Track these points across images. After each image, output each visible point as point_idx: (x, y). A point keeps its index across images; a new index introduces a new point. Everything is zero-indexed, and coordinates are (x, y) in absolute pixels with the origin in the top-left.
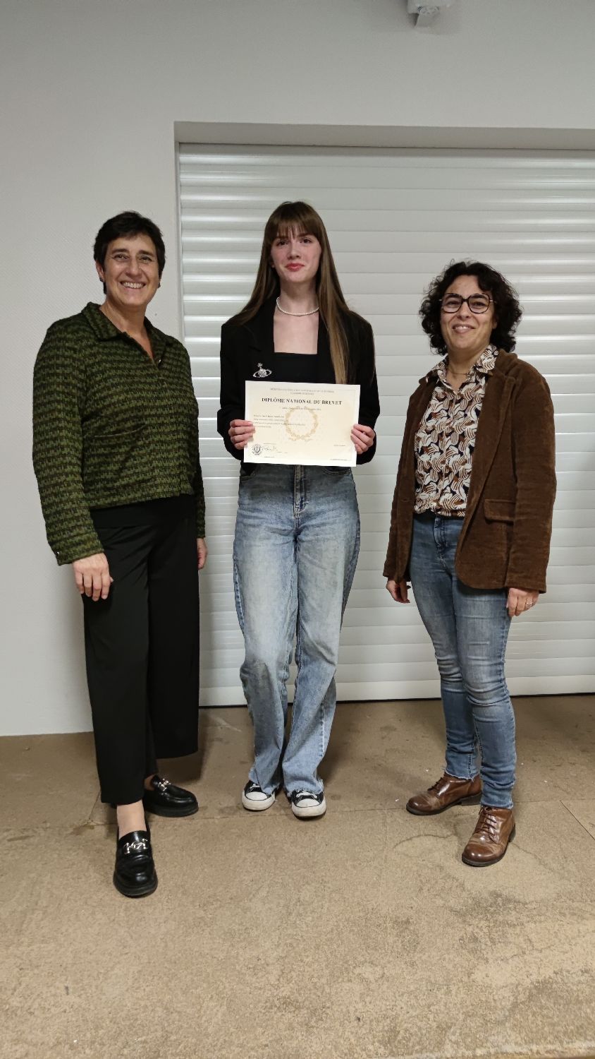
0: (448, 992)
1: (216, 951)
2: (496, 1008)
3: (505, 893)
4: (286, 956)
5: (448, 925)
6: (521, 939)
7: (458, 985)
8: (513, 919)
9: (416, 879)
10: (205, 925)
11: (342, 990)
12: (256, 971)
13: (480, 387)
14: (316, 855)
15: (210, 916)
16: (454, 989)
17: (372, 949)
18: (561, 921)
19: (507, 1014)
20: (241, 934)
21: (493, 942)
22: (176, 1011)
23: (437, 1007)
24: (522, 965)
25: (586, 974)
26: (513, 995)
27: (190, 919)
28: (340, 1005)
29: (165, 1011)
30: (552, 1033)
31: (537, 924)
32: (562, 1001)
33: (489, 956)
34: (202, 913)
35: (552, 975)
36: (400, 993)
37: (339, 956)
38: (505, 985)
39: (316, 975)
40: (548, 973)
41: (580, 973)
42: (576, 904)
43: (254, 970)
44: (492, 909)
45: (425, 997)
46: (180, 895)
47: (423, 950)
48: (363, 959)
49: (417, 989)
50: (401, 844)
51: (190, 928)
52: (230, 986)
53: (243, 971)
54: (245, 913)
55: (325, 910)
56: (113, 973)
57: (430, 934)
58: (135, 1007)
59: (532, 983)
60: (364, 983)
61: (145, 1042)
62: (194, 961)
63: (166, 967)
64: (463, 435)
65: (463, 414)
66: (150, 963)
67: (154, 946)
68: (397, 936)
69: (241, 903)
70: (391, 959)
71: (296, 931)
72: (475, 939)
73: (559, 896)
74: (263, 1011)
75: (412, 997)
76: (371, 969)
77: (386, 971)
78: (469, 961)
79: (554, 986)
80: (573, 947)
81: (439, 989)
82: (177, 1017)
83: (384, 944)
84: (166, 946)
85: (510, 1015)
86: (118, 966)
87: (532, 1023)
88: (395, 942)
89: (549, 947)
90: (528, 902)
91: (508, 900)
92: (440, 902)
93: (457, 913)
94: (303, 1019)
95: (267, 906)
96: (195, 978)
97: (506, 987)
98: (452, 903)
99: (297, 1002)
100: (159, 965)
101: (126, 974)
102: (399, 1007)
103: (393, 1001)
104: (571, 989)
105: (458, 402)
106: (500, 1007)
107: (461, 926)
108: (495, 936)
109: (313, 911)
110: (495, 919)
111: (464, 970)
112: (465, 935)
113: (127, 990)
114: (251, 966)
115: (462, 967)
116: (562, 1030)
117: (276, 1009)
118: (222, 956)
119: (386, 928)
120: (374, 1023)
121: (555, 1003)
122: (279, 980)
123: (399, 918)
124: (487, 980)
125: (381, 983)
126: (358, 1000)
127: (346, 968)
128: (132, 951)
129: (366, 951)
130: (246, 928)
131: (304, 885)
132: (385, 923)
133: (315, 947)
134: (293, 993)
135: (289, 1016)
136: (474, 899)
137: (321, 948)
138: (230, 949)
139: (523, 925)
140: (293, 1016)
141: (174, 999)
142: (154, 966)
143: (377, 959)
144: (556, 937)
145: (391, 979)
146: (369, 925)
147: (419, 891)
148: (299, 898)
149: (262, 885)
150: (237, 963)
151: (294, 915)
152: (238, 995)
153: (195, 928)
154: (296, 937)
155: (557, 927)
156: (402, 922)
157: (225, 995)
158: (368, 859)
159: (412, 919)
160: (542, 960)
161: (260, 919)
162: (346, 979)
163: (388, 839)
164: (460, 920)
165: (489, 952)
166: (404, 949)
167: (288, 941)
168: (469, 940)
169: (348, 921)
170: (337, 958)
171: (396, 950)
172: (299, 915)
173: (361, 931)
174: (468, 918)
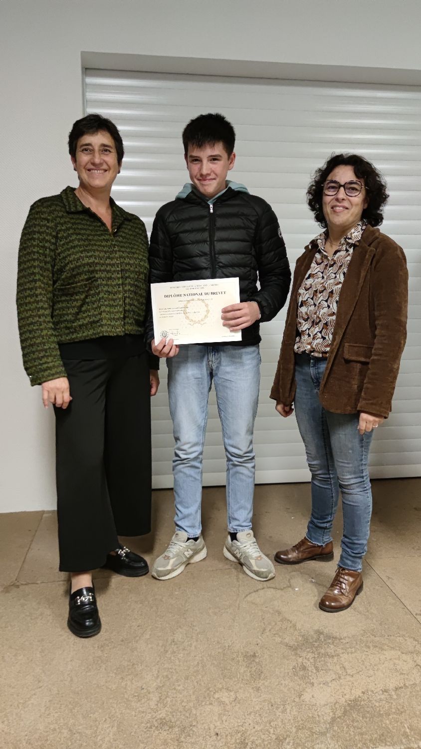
0: (284, 711)
1: (110, 683)
2: (319, 722)
3: (326, 631)
4: (163, 686)
5: (284, 657)
6: (338, 667)
7: (291, 704)
8: (332, 651)
9: (261, 622)
10: (102, 662)
11: (204, 711)
12: (140, 698)
13: (349, 255)
14: (187, 605)
15: (106, 655)
16: (288, 708)
17: (228, 678)
18: (367, 652)
19: (328, 726)
20: (129, 669)
21: (317, 669)
23: (276, 723)
24: (338, 688)
25: (385, 693)
26: (333, 711)
27: (91, 658)
28: (203, 724)
29: (69, 733)
30: (361, 741)
31: (350, 654)
32: (368, 715)
33: (315, 681)
34: (100, 653)
35: (361, 695)
36: (249, 713)
37: (203, 684)
38: (326, 703)
39: (185, 700)
40: (358, 693)
41: (381, 692)
42: (377, 639)
43: (138, 697)
44: (316, 644)
45: (267, 715)
47: (265, 678)
48: (221, 686)
49: (261, 708)
50: (250, 595)
51: (90, 665)
52: (119, 710)
53: (130, 699)
54: (133, 652)
55: (193, 648)
56: (30, 702)
57: (271, 665)
58: (46, 730)
59: (346, 701)
60: (222, 705)
62: (93, 692)
63: (71, 697)
64: (332, 292)
65: (334, 276)
66: (58, 694)
67: (62, 681)
68: (247, 667)
69: (130, 644)
70: (242, 685)
71: (172, 666)
72: (304, 668)
73: (365, 632)
74: (145, 730)
75: (257, 715)
76: (227, 694)
77: (238, 696)
78: (300, 685)
79: (362, 703)
80: (376, 672)
81: (277, 708)
82: (78, 738)
83: (237, 674)
84: (72, 680)
85: (330, 728)
86: (34, 697)
87: (346, 733)
88: (245, 672)
89: (359, 672)
90: (342, 638)
91: (329, 637)
92: (278, 640)
93: (291, 647)
94: (175, 736)
95: (150, 646)
96: (93, 705)
97: (327, 705)
98: (286, 641)
99: (171, 722)
100: (66, 695)
102: (248, 724)
103: (243, 719)
104: (375, 706)
105: (332, 266)
106: (322, 721)
107: (294, 657)
108: (319, 665)
109: (184, 649)
110: (319, 651)
111: (296, 692)
112: (296, 665)
113: (40, 717)
114: (136, 694)
115: (295, 690)
116: (369, 738)
117: (154, 728)
118: (114, 687)
119: (239, 661)
120: (229, 738)
121: (363, 717)
122: (157, 705)
123: (248, 652)
124: (313, 701)
125: (234, 705)
126: (217, 719)
127: (208, 694)
128: (45, 685)
129: (223, 680)
130: (133, 664)
131: (177, 629)
132: (237, 657)
133: (185, 678)
134: (167, 715)
135: (164, 734)
136: (303, 636)
137: (189, 678)
138: (120, 681)
139: (339, 655)
140: (168, 734)
141: (77, 723)
142: (62, 696)
143: (231, 686)
144: (363, 664)
145: (241, 701)
146: (226, 659)
147: (263, 631)
148: (174, 639)
149: (146, 630)
150: (126, 692)
151: (169, 652)
152: (126, 718)
153: (94, 665)
154: (171, 670)
155: (364, 657)
156: (250, 656)
157: (115, 718)
158: (226, 607)
159: (258, 653)
160: (353, 683)
161: (144, 657)
162: (208, 703)
163: (241, 591)
164: (293, 653)
165: (315, 678)
166: (252, 677)
167: (165, 674)
168: (300, 668)
169: (210, 656)
170: (201, 686)
171: (245, 678)
172: (174, 652)
173: (220, 664)
174: (299, 652)
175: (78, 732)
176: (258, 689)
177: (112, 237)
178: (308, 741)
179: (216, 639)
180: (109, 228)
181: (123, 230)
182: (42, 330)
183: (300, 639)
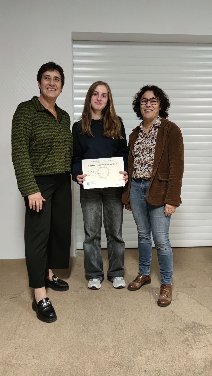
0: (179, 361)
1: (89, 343)
2: (198, 368)
3: (198, 322)
4: (116, 346)
5: (177, 334)
6: (205, 340)
7: (183, 358)
8: (202, 332)
9: (163, 316)
10: (84, 332)
11: (138, 359)
12: (105, 351)
13: (156, 132)
14: (125, 306)
15: (86, 329)
16: (181, 360)
17: (149, 343)
19: (203, 370)
20: (98, 336)
21: (195, 341)
23: (175, 367)
24: (206, 351)
26: (204, 363)
27: (79, 330)
28: (138, 365)
29: (71, 366)
33: (194, 347)
34: (83, 328)
36: (161, 361)
37: (136, 346)
39: (128, 353)
44: (193, 329)
45: (170, 363)
46: (74, 321)
47: (168, 344)
48: (146, 347)
49: (167, 359)
51: (79, 334)
52: (95, 357)
53: (100, 351)
54: (99, 328)
55: (130, 327)
56: (50, 350)
57: (171, 338)
58: (59, 364)
59: (211, 358)
60: (147, 357)
62: (81, 346)
63: (71, 349)
64: (151, 150)
65: (150, 142)
66: (64, 347)
67: (65, 341)
68: (158, 338)
69: (98, 324)
70: (156, 347)
71: (120, 336)
72: (188, 340)
74: (109, 367)
75: (165, 363)
76: (148, 351)
77: (154, 352)
78: (186, 349)
81: (175, 360)
82: (76, 369)
83: (153, 341)
84: (70, 341)
86: (52, 348)
88: (157, 341)
90: (207, 326)
91: (199, 325)
92: (173, 325)
93: (180, 330)
94: (124, 371)
95: (108, 326)
96: (82, 354)
97: (201, 359)
98: (177, 326)
99: (121, 364)
100: (68, 348)
101: (55, 351)
102: (161, 366)
103: (158, 364)
105: (149, 137)
106: (200, 367)
107: (182, 335)
108: (195, 339)
109: (125, 328)
110: (195, 332)
112: (184, 339)
113: (56, 358)
114: (103, 349)
115: (184, 351)
117: (113, 366)
118: (91, 345)
119: (153, 335)
120: (152, 373)
122: (114, 355)
123: (158, 331)
124: (194, 356)
125: (153, 357)
127: (139, 351)
128: (58, 342)
129: (146, 344)
130: (100, 334)
131: (121, 318)
132: (153, 333)
133: (127, 342)
134: (119, 360)
135: (118, 369)
136: (186, 324)
137: (129, 342)
138: (94, 342)
139: (206, 335)
140: (120, 369)
141: (74, 361)
142: (66, 348)
143: (151, 347)
145: (157, 355)
146: (147, 334)
147: (165, 321)
148: (119, 323)
149: (105, 317)
150: (98, 348)
151: (118, 329)
152: (98, 361)
153: (81, 334)
154: (119, 338)
156: (159, 333)
157: (94, 360)
158: (145, 308)
159: (163, 332)
161: (105, 331)
162: (139, 355)
164: (181, 333)
165: (194, 345)
166: (161, 343)
167: (117, 340)
168: (186, 340)
169: (139, 332)
170: (135, 347)
171: (158, 344)
172: (120, 329)
173: (144, 336)
174: (185, 332)
175: (75, 366)
176: (165, 350)
179: (141, 324)
181: (62, 120)
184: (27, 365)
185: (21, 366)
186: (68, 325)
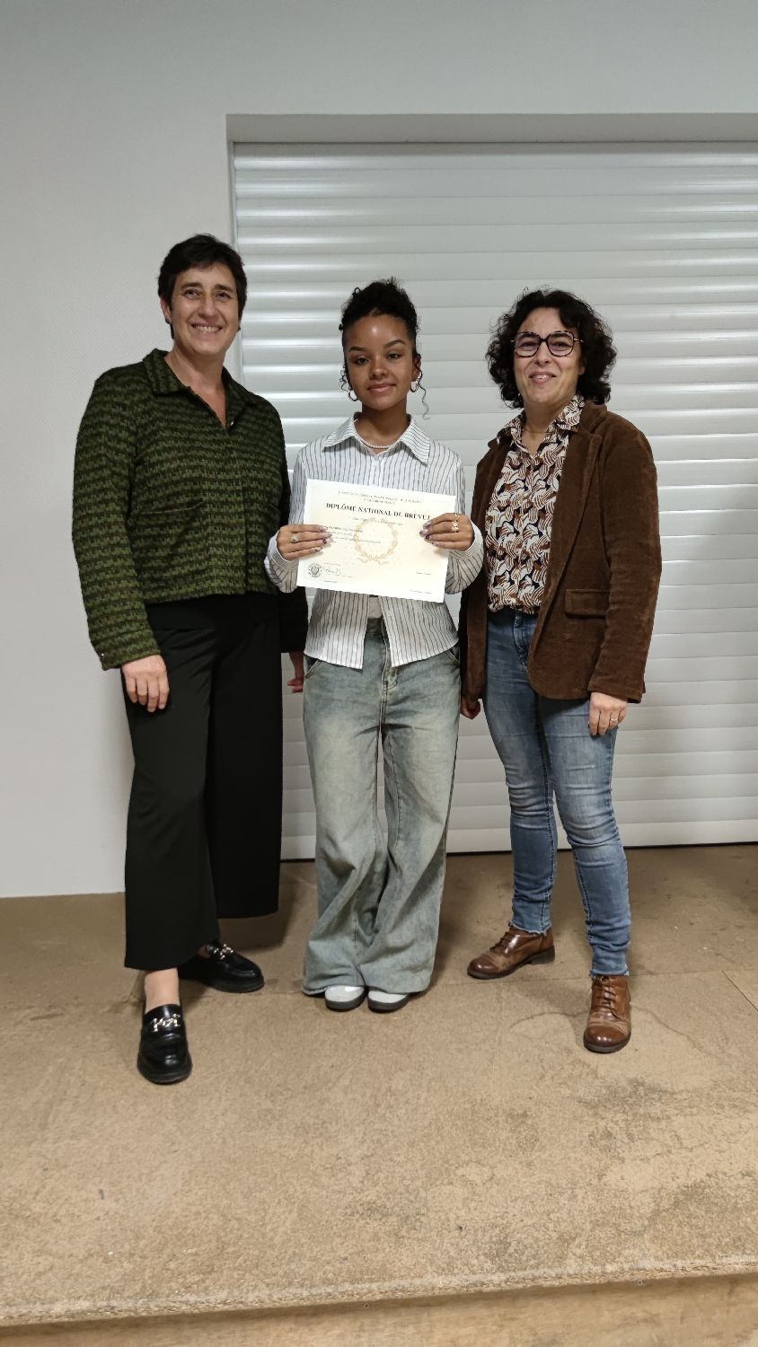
0: (573, 1197)
1: (286, 1149)
2: (632, 1216)
3: (648, 1080)
4: (372, 1155)
5: (575, 1118)
6: (667, 1136)
7: (585, 1188)
8: (658, 1111)
9: (537, 1064)
10: (272, 1118)
11: (440, 1194)
12: (335, 1171)
13: (563, 448)
14: (412, 1037)
15: (279, 1108)
16: (580, 1193)
17: (480, 1146)
18: (719, 1114)
19: (646, 1223)
20: (317, 1129)
21: (630, 1137)
22: (235, 1219)
24: (666, 1166)
25: (746, 1177)
26: (655, 1202)
27: (255, 1111)
28: (437, 1212)
29: (221, 1218)
30: (702, 1246)
31: (688, 1117)
32: (716, 1209)
33: (626, 1155)
34: (268, 1104)
35: (705, 1178)
36: (513, 1198)
37: (438, 1155)
38: (644, 1189)
39: (408, 1177)
40: (699, 1175)
41: (740, 1175)
42: (736, 1095)
43: (332, 1170)
44: (631, 1101)
45: (543, 1203)
46: (242, 1083)
47: (543, 1148)
48: (467, 1158)
49: (533, 1193)
50: (520, 1024)
51: (254, 1121)
52: (301, 1189)
53: (318, 1172)
54: (322, 1104)
55: (422, 1101)
56: (158, 1173)
57: (553, 1130)
58: (184, 1214)
59: (679, 1187)
60: (469, 1186)
61: (196, 1254)
62: (258, 1159)
63: (224, 1168)
64: (543, 511)
65: (543, 484)
66: (204, 1162)
67: (209, 1143)
68: (511, 1131)
69: (318, 1093)
70: (503, 1158)
71: (386, 1126)
72: (609, 1135)
73: (716, 1084)
74: (343, 1218)
75: (527, 1202)
76: (477, 1170)
77: (495, 1172)
78: (600, 1161)
79: (707, 1190)
80: (732, 1145)
81: (561, 1194)
82: (236, 1226)
83: (495, 1141)
84: (224, 1143)
85: (650, 1226)
86: (165, 1166)
87: (678, 1234)
88: (508, 1138)
89: (702, 1145)
90: (676, 1091)
91: (651, 1089)
92: (566, 1092)
93: (587, 1104)
94: (391, 1228)
95: (350, 1096)
96: (259, 1180)
97: (646, 1191)
98: (581, 1093)
99: (385, 1207)
100: (216, 1164)
101: (174, 1175)
102: (511, 1214)
103: (503, 1207)
104: (728, 1195)
105: (537, 468)
106: (637, 1214)
107: (591, 1119)
108: (634, 1131)
109: (407, 1103)
110: (635, 1111)
111: (593, 1171)
112: (596, 1131)
113: (175, 1194)
114: (328, 1166)
115: (591, 1167)
116: (716, 1243)
117: (358, 1216)
118: (293, 1154)
119: (498, 1122)
120: (480, 1233)
121: (706, 1212)
122: (362, 1182)
123: (513, 1109)
124: (623, 1184)
125: (489, 1186)
126: (460, 1205)
127: (447, 1169)
128: (182, 1148)
129: (472, 1148)
130: (324, 1122)
131: (396, 1072)
132: (496, 1116)
133: (408, 1145)
134: (380, 1198)
135: (374, 1225)
136: (608, 1088)
137: (415, 1145)
138: (303, 1146)
139: (669, 1118)
140: (379, 1225)
141: (233, 1204)
142: (210, 1166)
143: (485, 1158)
144: (711, 1133)
145: (502, 1182)
146: (476, 1119)
147: (541, 1078)
148: (390, 1087)
149: (344, 1072)
150: (312, 1162)
151: (383, 1106)
152: (312, 1200)
153: (260, 1122)
154: (385, 1133)
155: (713, 1121)
156: (518, 1115)
157: (295, 1199)
158: (478, 1041)
159: (530, 1111)
160: (692, 1161)
161: (341, 1111)
162: (446, 1181)
163: (503, 1018)
164: (590, 1112)
165: (626, 1151)
166: (519, 1146)
167: (376, 1137)
168: (601, 1136)
169: (450, 1113)
170: (435, 1157)
171: (509, 1147)
172: (389, 1107)
173: (467, 1125)
174: (601, 1111)
176: (529, 1165)
177: (227, 436)
178: (612, 1243)
179: (461, 1089)
180: (221, 420)
181: (243, 423)
182: (119, 580)
183: (604, 1091)
184: (78, 1216)
185: (59, 1221)
186: (220, 1098)
